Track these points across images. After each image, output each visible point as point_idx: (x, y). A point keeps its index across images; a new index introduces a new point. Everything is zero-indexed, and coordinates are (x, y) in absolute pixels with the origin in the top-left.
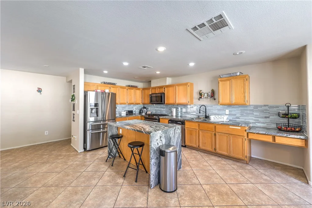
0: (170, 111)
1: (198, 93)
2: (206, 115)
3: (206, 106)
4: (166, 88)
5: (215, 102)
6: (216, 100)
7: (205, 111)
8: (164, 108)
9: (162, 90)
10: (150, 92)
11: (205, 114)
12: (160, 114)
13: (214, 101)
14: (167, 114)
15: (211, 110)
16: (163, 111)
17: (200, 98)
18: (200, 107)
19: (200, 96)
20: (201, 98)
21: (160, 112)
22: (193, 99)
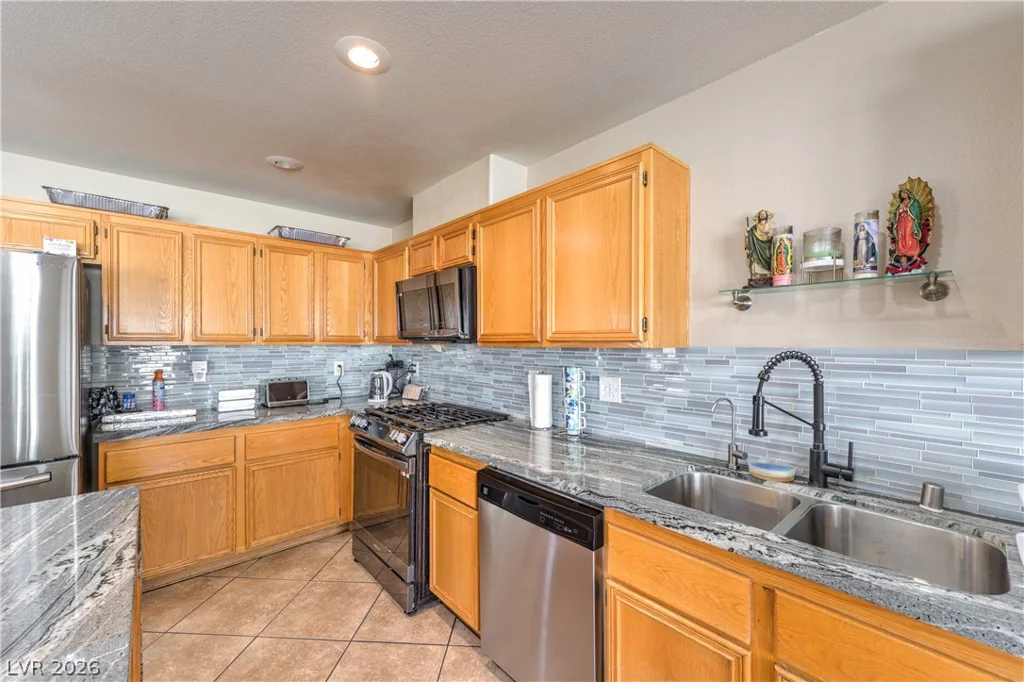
0: (518, 390)
1: (727, 242)
2: (817, 455)
3: (816, 359)
4: (481, 231)
5: (942, 315)
6: (949, 304)
7: (808, 409)
8: (488, 369)
9: (462, 251)
10: (403, 267)
11: (807, 438)
12: (466, 403)
13: (931, 307)
14: (504, 411)
15: (884, 410)
16: (481, 385)
17: (753, 284)
18: (763, 378)
19: (758, 269)
20: (768, 282)
21: (463, 390)
22: (686, 297)
